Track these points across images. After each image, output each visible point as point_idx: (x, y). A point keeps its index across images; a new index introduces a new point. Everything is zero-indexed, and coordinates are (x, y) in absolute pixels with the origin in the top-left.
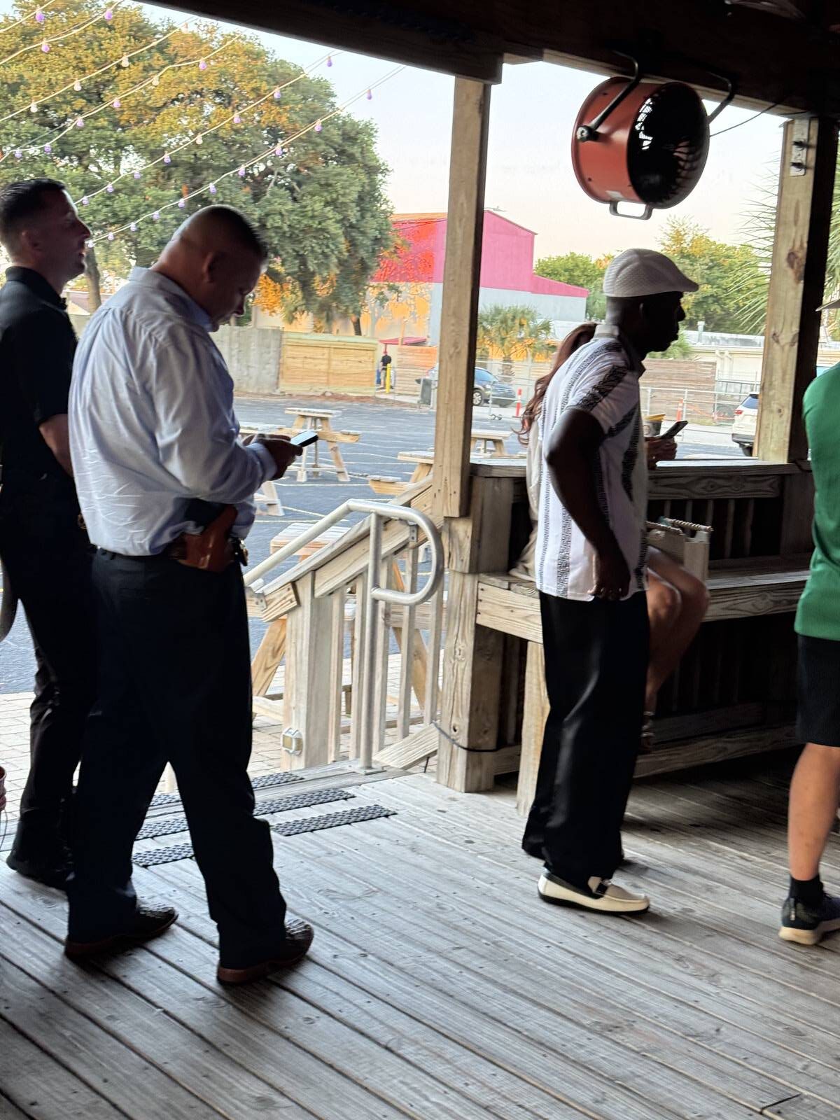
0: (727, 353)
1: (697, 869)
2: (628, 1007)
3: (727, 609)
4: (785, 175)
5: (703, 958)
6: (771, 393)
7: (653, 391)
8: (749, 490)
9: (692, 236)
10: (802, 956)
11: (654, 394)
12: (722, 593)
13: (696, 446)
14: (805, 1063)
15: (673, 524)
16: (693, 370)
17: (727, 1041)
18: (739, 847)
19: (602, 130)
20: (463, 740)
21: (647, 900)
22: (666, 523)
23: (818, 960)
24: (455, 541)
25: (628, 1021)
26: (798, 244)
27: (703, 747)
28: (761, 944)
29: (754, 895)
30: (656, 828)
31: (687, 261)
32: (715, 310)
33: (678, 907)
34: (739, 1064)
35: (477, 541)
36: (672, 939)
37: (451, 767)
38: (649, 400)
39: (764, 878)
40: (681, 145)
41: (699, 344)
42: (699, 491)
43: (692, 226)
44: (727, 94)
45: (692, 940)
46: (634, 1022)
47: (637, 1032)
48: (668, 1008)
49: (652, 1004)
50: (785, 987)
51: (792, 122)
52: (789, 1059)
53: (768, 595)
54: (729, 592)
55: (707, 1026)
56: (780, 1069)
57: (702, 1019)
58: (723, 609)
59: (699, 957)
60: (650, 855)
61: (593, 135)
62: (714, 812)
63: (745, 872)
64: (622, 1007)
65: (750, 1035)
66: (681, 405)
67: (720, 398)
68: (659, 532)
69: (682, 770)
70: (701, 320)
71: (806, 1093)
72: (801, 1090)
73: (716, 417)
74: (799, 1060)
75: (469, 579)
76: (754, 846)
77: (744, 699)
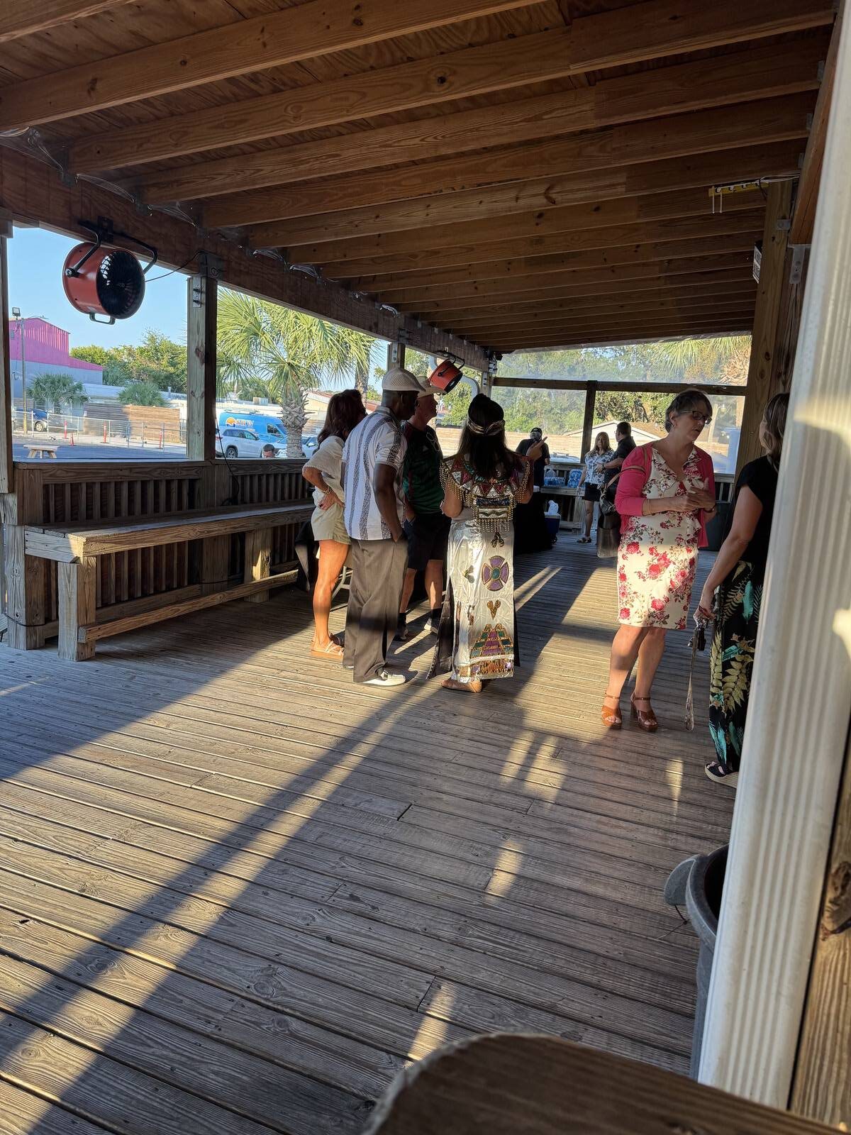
3: (175, 536)
4: (191, 306)
6: (194, 424)
8: (184, 474)
19: (80, 271)
20: (23, 621)
24: (8, 507)
26: (200, 344)
32: (177, 381)
35: (21, 506)
37: (17, 636)
40: (128, 284)
41: (169, 399)
42: (156, 476)
44: (153, 259)
51: (192, 278)
61: (75, 274)
70: (170, 386)
71: (214, 773)
72: (211, 772)
75: (18, 529)
77: (190, 583)
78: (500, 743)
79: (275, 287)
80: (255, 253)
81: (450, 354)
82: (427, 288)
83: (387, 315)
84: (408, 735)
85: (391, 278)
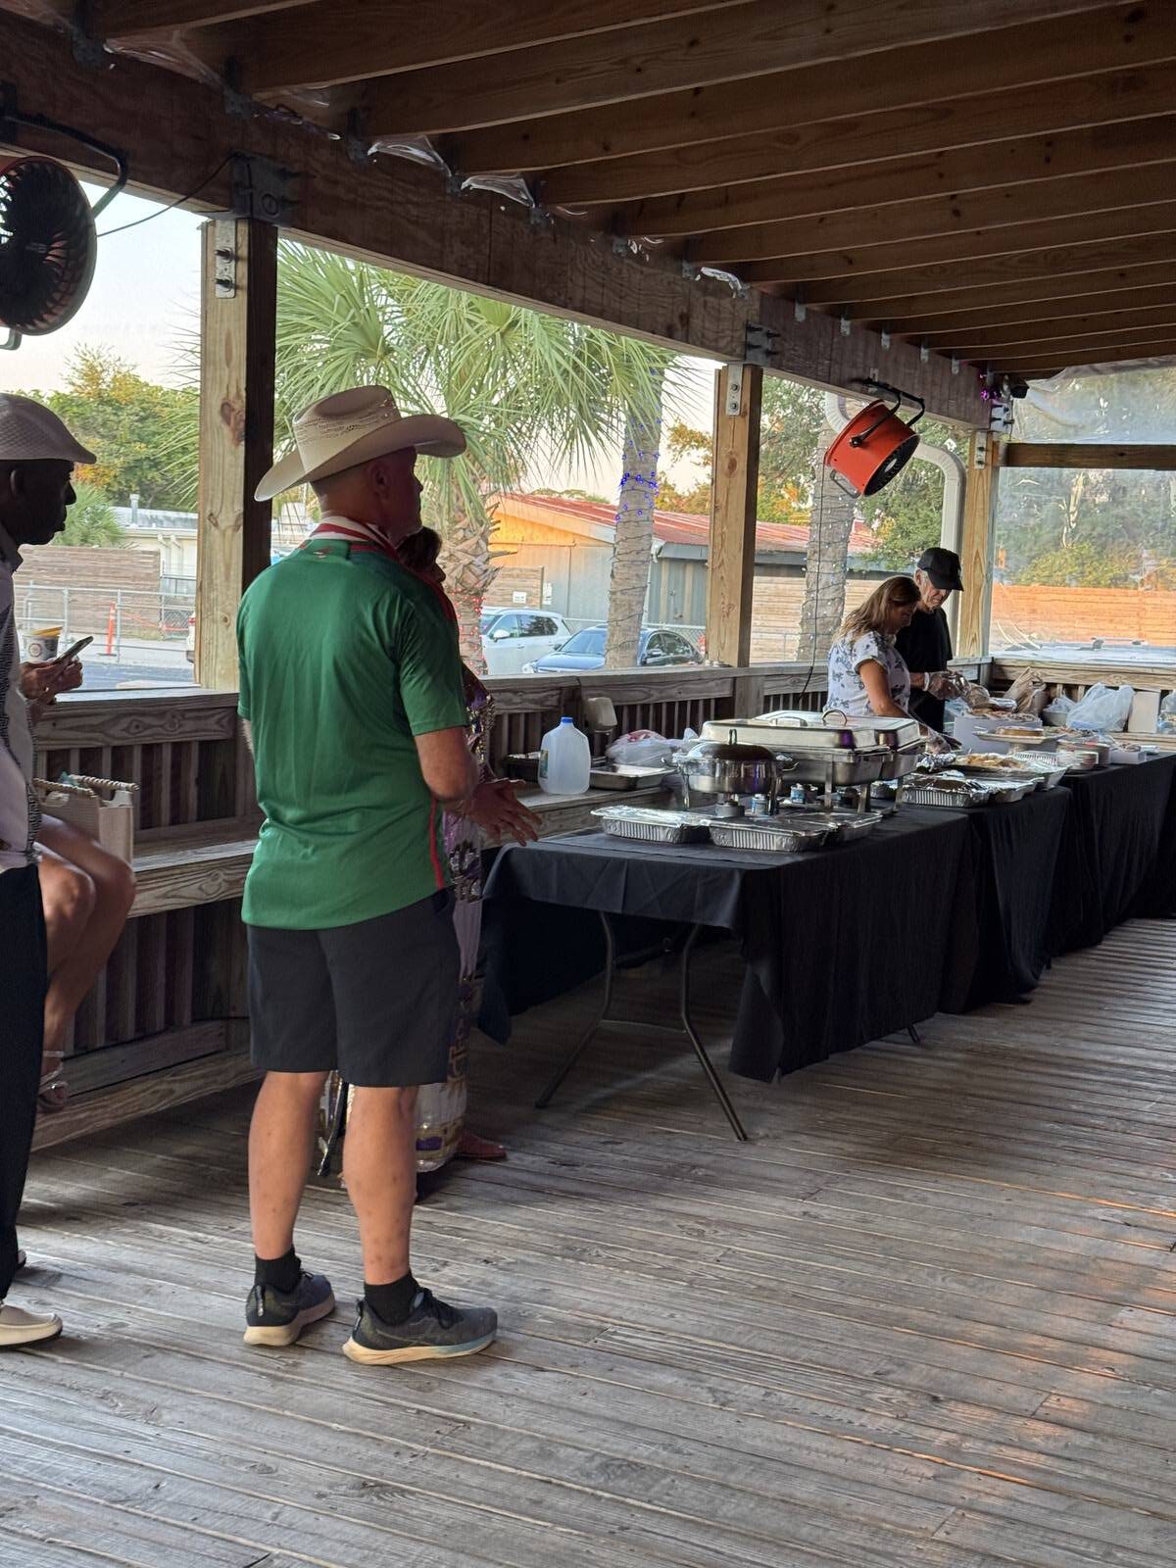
0: (173, 538)
1: (132, 1265)
2: (29, 1478)
3: (165, 896)
4: (209, 296)
5: (136, 1388)
6: (213, 595)
7: (71, 593)
8: (190, 731)
9: (112, 374)
10: (274, 1363)
11: (74, 597)
12: (155, 875)
13: (138, 669)
14: (276, 1510)
15: (81, 783)
16: (127, 562)
17: (169, 1499)
18: (192, 1225)
21: (58, 1321)
22: (71, 781)
23: (295, 1365)
25: (28, 1497)
26: (233, 391)
27: (138, 1094)
28: (220, 1356)
29: (210, 1288)
30: (75, 1215)
31: (109, 409)
32: (153, 478)
33: (104, 1323)
34: (185, 1529)
36: (94, 1370)
38: (66, 606)
39: (223, 1263)
40: (55, 245)
41: (134, 526)
42: (118, 735)
43: (111, 359)
44: (116, 178)
45: (122, 1366)
46: (36, 1497)
47: (42, 1511)
48: (86, 1469)
49: (65, 1467)
50: (251, 1409)
51: (213, 224)
52: (254, 1510)
53: (221, 873)
54: (165, 873)
55: (140, 1483)
56: (243, 1524)
57: (134, 1476)
58: (157, 897)
59: (131, 1389)
60: (64, 1256)
62: (158, 1182)
63: (199, 1259)
64: (19, 1479)
65: (202, 1485)
66: (113, 611)
67: (168, 601)
68: (61, 795)
69: (111, 1128)
70: (135, 492)
71: (277, 1551)
72: (269, 1549)
73: (165, 628)
74: (268, 1507)
76: (210, 1221)
77: (198, 1018)
78: (1075, 1486)
79: (422, 235)
80: (373, 150)
81: (883, 387)
82: (822, 219)
83: (714, 294)
84: (804, 1457)
85: (726, 200)
